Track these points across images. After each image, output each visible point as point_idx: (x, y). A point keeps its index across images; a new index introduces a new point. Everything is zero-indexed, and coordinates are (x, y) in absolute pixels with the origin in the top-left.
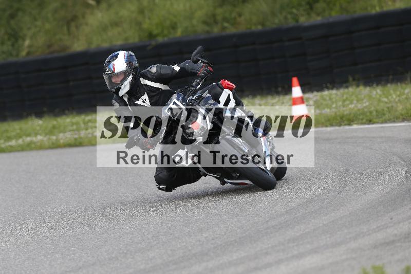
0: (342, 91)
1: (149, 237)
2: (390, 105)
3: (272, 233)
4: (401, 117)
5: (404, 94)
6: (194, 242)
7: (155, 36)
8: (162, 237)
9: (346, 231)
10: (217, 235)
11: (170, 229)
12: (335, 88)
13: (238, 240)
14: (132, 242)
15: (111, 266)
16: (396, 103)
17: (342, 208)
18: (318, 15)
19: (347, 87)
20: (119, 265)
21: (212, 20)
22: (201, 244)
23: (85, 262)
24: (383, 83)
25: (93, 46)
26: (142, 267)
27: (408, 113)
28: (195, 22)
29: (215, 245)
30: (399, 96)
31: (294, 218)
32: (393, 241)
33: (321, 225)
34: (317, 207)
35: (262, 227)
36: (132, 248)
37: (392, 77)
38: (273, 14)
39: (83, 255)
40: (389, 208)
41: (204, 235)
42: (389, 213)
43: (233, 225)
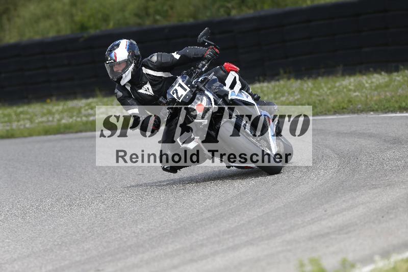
0: (273, 83)
1: (84, 228)
2: (321, 98)
3: (207, 225)
4: (333, 110)
5: (335, 87)
6: (129, 233)
8: (96, 228)
9: (281, 223)
10: (152, 226)
11: (104, 221)
12: (266, 81)
13: (173, 232)
14: (67, 234)
15: (46, 258)
16: (328, 95)
17: (276, 200)
18: (249, 8)
19: (278, 80)
20: (53, 257)
21: (144, 12)
22: (136, 236)
23: (20, 254)
24: (314, 76)
25: (25, 39)
26: (78, 259)
27: (339, 106)
28: (127, 14)
29: (151, 237)
30: (330, 89)
31: (228, 210)
32: (328, 234)
33: (255, 217)
34: (251, 199)
35: (196, 218)
36: (67, 240)
37: (323, 70)
38: (205, 7)
39: (18, 247)
40: (323, 200)
41: (138, 226)
42: (323, 205)
43: (167, 217)
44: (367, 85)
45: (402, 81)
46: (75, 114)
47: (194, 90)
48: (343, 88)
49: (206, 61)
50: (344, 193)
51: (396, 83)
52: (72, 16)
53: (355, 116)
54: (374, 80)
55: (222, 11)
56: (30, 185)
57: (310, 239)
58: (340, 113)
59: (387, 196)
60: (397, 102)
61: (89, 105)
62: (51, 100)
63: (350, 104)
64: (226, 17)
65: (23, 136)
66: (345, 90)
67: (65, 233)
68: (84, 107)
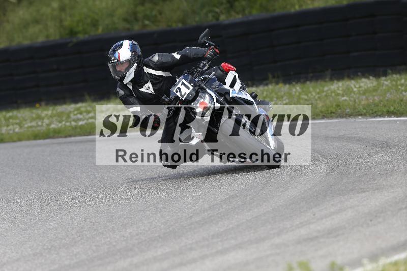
0: (261, 88)
1: (73, 232)
2: (309, 102)
3: (196, 229)
4: (321, 114)
5: (323, 92)
6: (118, 237)
7: (76, 33)
8: (86, 233)
9: (269, 227)
10: (141, 230)
11: (94, 225)
12: (255, 86)
13: (162, 236)
14: (56, 238)
15: (36, 262)
16: (316, 100)
17: (265, 204)
18: (238, 13)
19: (267, 85)
20: (43, 261)
21: (132, 17)
22: (126, 240)
23: (9, 258)
24: (302, 80)
25: (15, 44)
26: (67, 263)
27: (328, 111)
28: (115, 19)
29: (140, 241)
30: (318, 93)
31: (217, 214)
32: (317, 237)
33: (244, 221)
34: (240, 203)
35: (186, 222)
36: (56, 244)
37: (311, 75)
38: (194, 12)
39: (7, 251)
40: (312, 204)
41: (128, 230)
42: (312, 208)
43: (156, 221)
44: (355, 89)
45: (390, 85)
46: (64, 118)
47: (197, 88)
48: (332, 92)
49: (207, 60)
50: (333, 197)
51: (384, 87)
52: (61, 21)
53: (344, 120)
54: (362, 84)
55: (210, 15)
56: (19, 190)
57: (299, 242)
58: (328, 118)
59: (375, 200)
60: (385, 106)
61: (78, 109)
62: (40, 105)
63: (339, 108)
64: (214, 22)
65: (12, 141)
66: (333, 94)
67: (55, 237)
68: (74, 112)
